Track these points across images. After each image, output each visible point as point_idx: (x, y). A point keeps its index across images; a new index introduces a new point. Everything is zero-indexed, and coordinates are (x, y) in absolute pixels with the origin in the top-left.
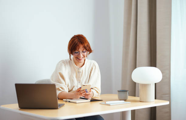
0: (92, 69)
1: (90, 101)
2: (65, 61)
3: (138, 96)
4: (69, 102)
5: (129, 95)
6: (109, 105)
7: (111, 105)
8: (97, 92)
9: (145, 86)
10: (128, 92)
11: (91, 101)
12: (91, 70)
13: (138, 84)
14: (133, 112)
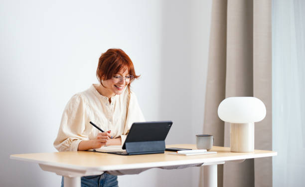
3: (228, 146)
5: (214, 145)
6: (185, 155)
7: (187, 155)
9: (239, 127)
10: (212, 137)
13: (228, 123)
14: (221, 167)
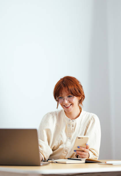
0: (89, 122)
1: (84, 162)
2: (53, 113)
4: (56, 162)
8: (94, 154)
11: (86, 162)
12: (88, 125)
